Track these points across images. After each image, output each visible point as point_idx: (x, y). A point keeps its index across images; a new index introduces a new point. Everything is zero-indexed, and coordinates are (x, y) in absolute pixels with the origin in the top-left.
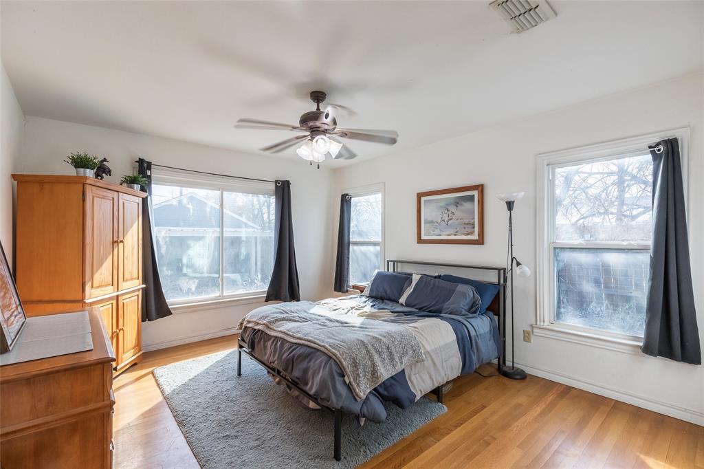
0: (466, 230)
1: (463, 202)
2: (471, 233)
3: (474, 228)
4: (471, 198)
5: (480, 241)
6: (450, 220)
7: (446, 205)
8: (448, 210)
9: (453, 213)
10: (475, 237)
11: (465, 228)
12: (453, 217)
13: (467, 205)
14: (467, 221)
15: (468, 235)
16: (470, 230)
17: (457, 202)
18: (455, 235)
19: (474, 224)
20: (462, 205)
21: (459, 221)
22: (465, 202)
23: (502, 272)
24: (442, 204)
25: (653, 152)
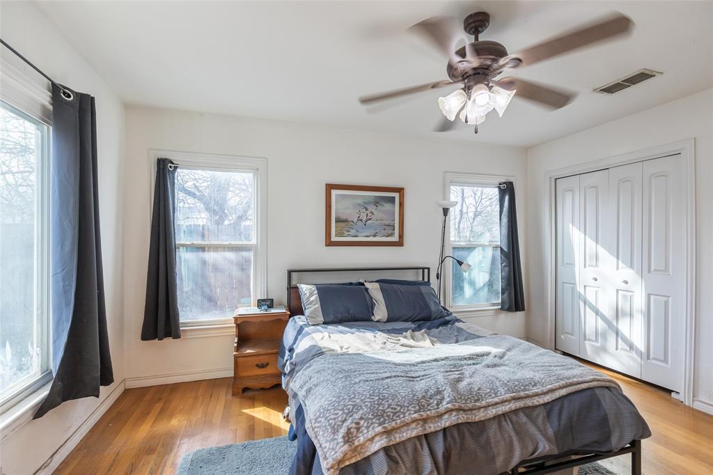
0: (387, 231)
1: (383, 203)
2: (391, 235)
3: (394, 229)
4: (392, 200)
5: (400, 243)
6: (370, 220)
7: (365, 203)
8: (367, 209)
9: (372, 213)
10: (395, 238)
11: (385, 229)
12: (373, 217)
13: (388, 206)
14: (387, 222)
15: (388, 236)
16: (390, 232)
17: (377, 202)
18: (374, 236)
19: (394, 226)
20: (382, 205)
21: (379, 221)
22: (386, 203)
23: (426, 271)
24: (360, 201)
25: (499, 187)
